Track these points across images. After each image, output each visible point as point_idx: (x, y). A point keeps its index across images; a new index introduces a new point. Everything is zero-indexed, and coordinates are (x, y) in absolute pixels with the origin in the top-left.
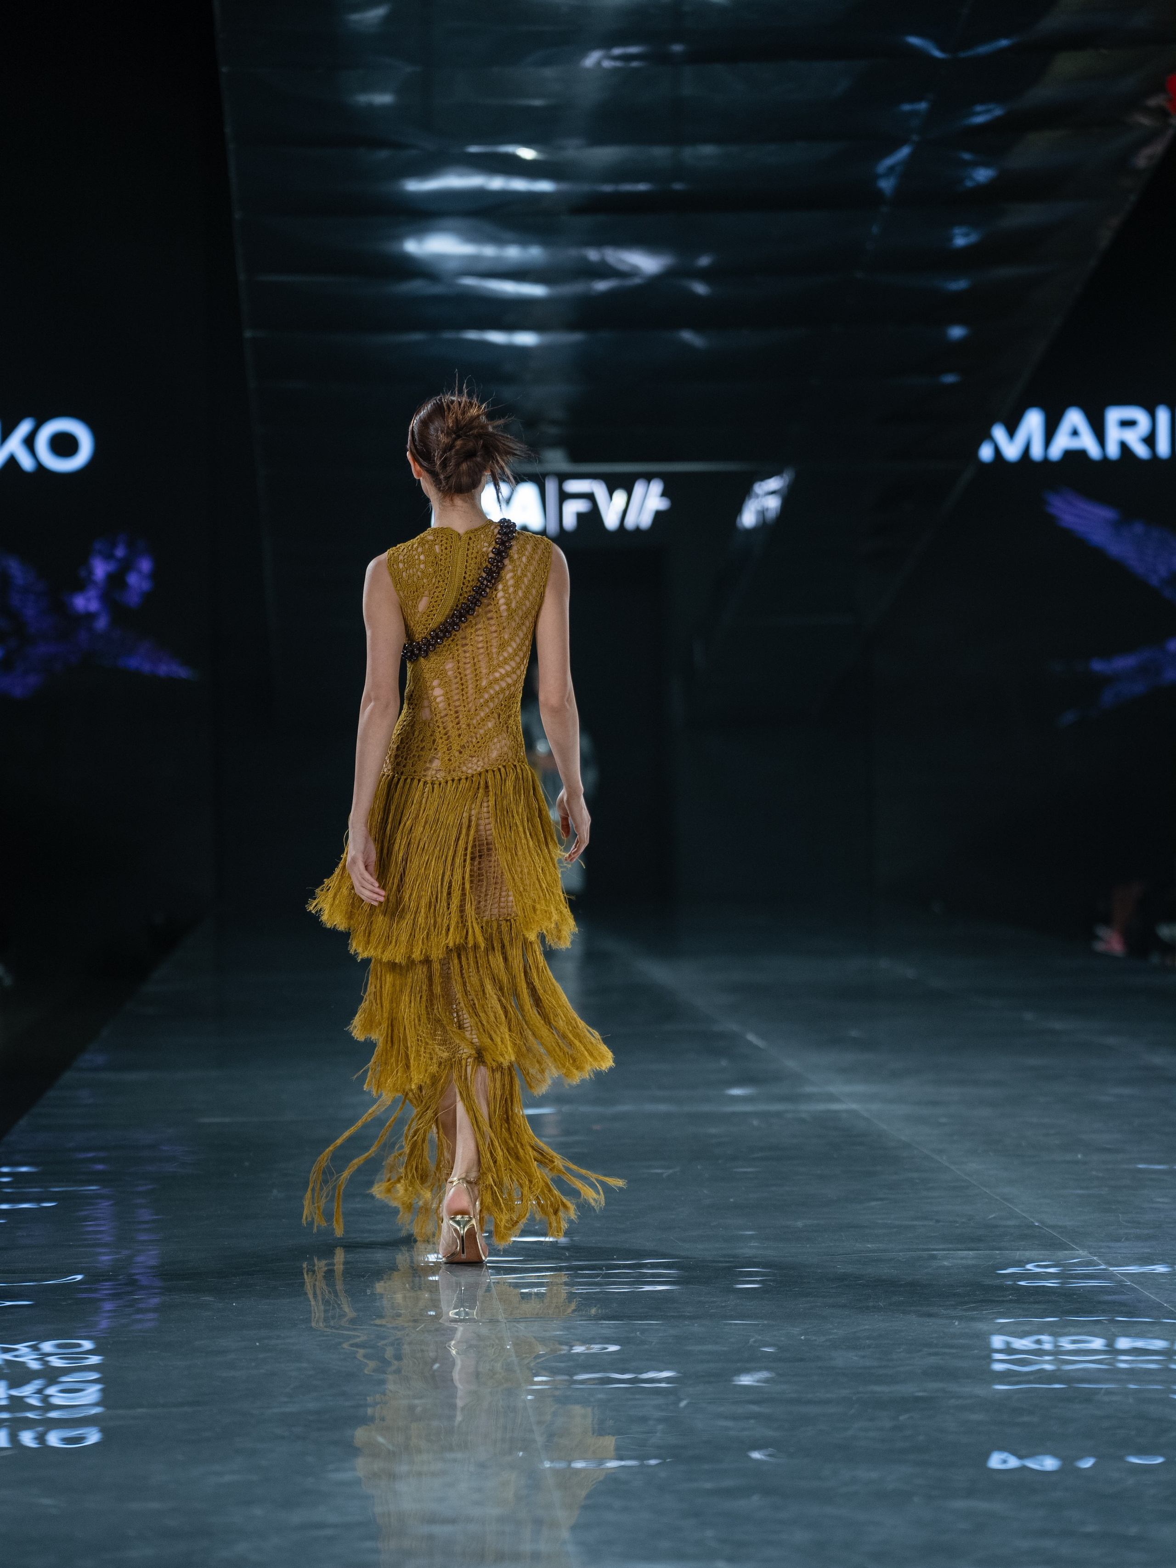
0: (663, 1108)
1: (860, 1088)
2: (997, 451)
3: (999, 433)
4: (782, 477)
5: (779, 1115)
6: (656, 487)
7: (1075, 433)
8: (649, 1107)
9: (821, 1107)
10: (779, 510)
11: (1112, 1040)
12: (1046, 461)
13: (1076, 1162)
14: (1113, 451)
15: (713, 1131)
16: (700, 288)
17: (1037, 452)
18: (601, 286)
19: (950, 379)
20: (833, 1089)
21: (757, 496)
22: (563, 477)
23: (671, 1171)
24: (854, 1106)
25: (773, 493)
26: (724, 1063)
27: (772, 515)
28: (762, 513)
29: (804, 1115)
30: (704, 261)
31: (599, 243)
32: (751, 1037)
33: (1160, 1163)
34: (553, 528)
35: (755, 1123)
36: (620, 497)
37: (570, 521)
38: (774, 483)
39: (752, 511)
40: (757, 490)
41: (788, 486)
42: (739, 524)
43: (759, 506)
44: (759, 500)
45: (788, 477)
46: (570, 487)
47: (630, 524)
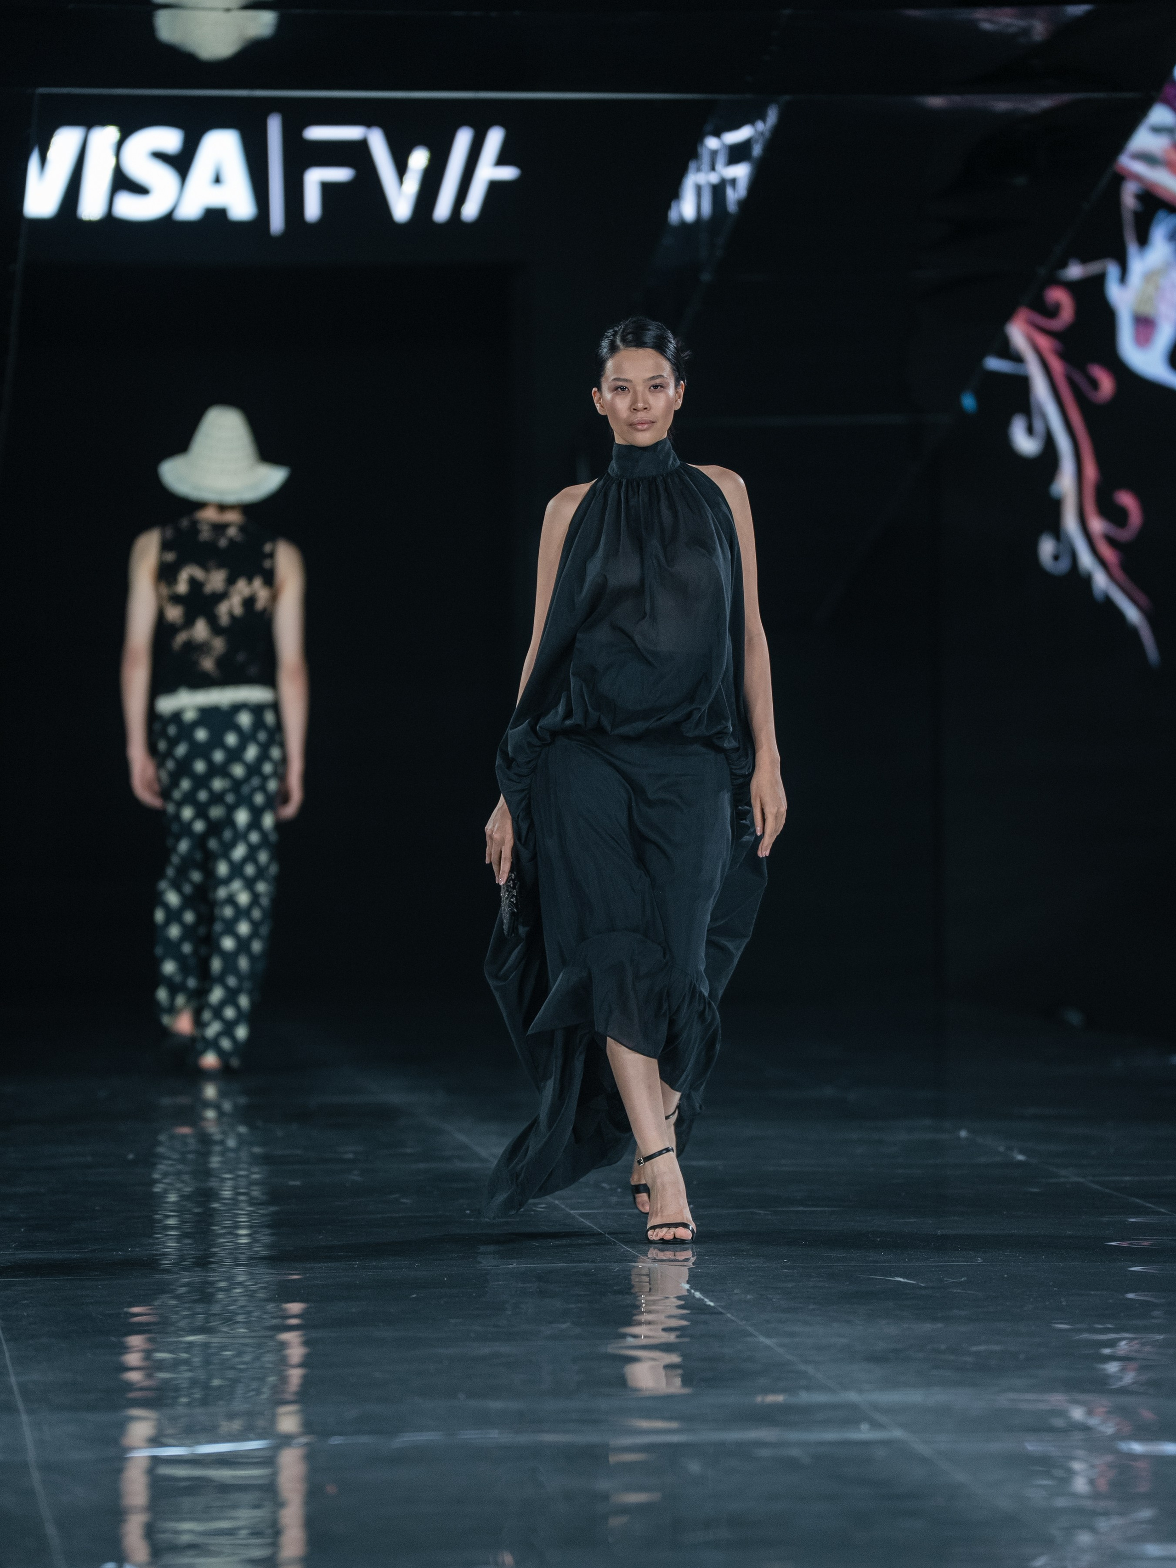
1: (915, 1397)
4: (763, 118)
5: (743, 1450)
6: (495, 138)
8: (471, 1435)
9: (831, 1435)
20: (853, 1396)
21: (707, 162)
22: (298, 117)
24: (898, 1434)
28: (717, 196)
29: (795, 1452)
34: (277, 222)
35: (694, 1467)
36: (419, 159)
37: (313, 209)
39: (699, 189)
40: (712, 143)
41: (767, 134)
42: (673, 216)
43: (714, 178)
44: (713, 168)
45: (772, 116)
46: (317, 133)
47: (442, 210)
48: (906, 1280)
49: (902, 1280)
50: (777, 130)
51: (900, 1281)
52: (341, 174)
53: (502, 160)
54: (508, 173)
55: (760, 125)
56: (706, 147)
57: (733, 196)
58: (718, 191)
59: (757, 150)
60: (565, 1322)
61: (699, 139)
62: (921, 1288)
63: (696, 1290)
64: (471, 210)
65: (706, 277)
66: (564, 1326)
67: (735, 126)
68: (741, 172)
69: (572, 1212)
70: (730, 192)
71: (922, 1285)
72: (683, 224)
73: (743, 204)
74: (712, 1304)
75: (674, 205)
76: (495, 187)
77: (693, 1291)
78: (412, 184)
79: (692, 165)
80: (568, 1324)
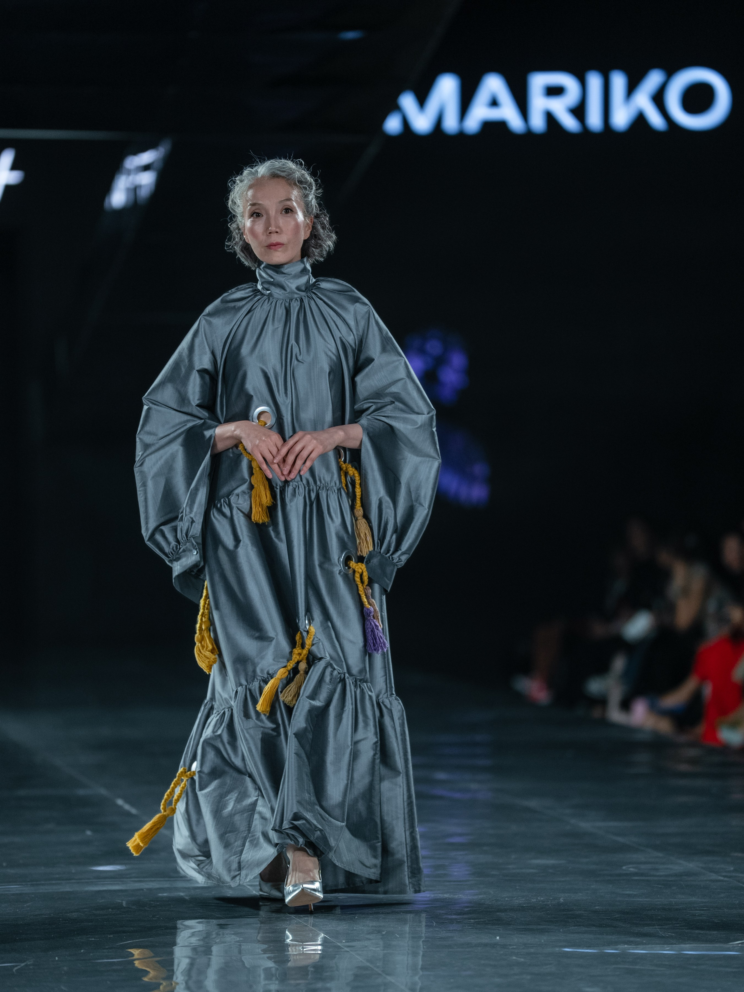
0: (14, 888)
2: (406, 123)
3: (408, 102)
6: (8, 158)
7: (494, 103)
10: (153, 187)
11: (533, 803)
12: (461, 136)
13: (494, 945)
14: (537, 122)
17: (451, 124)
19: (350, 35)
21: (129, 172)
23: (23, 964)
25: (146, 168)
26: (89, 833)
27: (144, 193)
28: (135, 190)
32: (120, 802)
33: (589, 947)
38: (147, 157)
40: (130, 162)
41: (161, 158)
42: (108, 204)
43: (132, 182)
44: (132, 176)
50: (167, 156)
53: (12, 169)
54: (16, 177)
55: (156, 154)
56: (126, 163)
59: (157, 166)
63: (127, 804)
68: (148, 178)
70: (141, 192)
74: (135, 812)
76: (8, 187)
77: (124, 805)
79: (119, 174)
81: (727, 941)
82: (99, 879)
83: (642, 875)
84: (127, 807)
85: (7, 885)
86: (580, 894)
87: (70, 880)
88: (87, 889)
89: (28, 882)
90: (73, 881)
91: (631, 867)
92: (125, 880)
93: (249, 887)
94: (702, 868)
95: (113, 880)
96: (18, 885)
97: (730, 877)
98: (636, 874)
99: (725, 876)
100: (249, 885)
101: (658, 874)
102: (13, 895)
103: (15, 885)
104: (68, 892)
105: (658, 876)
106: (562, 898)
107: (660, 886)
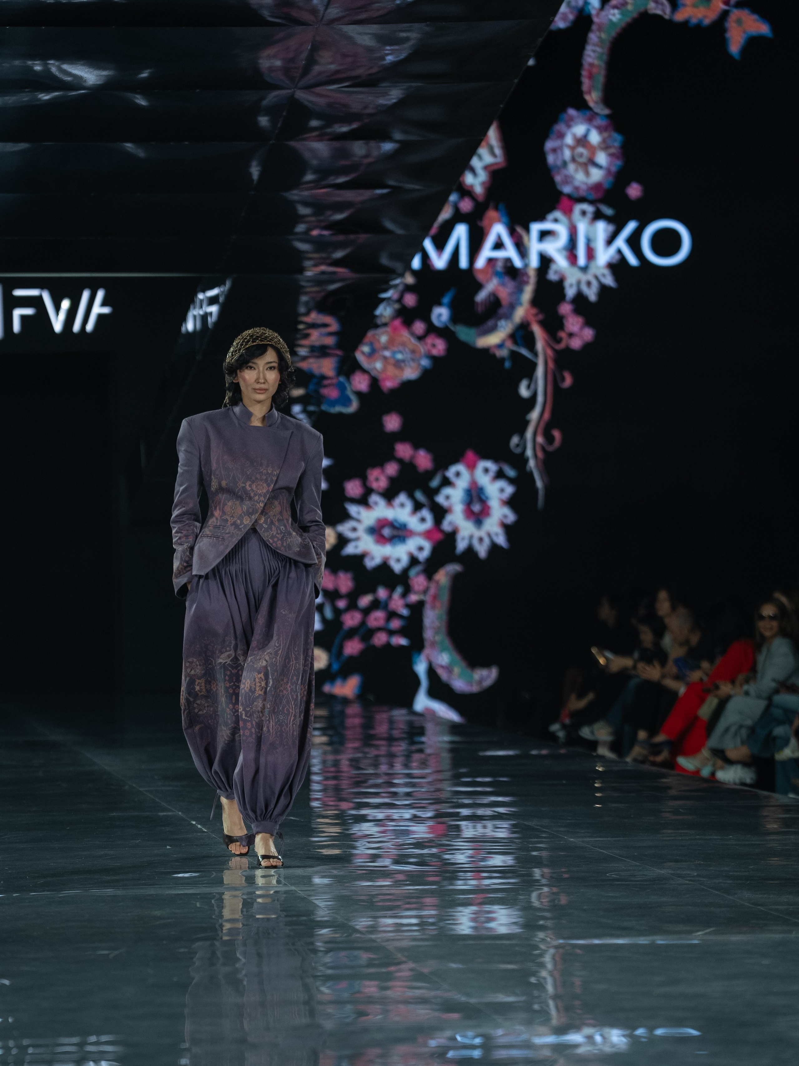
2: (427, 262)
3: (428, 244)
4: (224, 284)
6: (100, 295)
7: (499, 245)
10: (218, 317)
12: (472, 272)
14: (534, 262)
15: (158, 913)
16: (142, 101)
17: (464, 263)
18: (45, 97)
21: (199, 304)
22: (10, 285)
23: (116, 952)
25: (212, 300)
26: (168, 847)
30: (144, 75)
31: (44, 57)
32: (194, 823)
34: (1, 333)
35: (198, 904)
36: (66, 304)
37: (16, 327)
39: (195, 317)
40: (201, 296)
41: (226, 293)
42: (183, 329)
43: (201, 312)
44: (201, 307)
45: (228, 284)
46: (19, 293)
47: (76, 327)
48: (295, 819)
49: (293, 818)
50: (231, 290)
51: (292, 819)
52: (29, 311)
53: (104, 304)
54: (106, 310)
55: (222, 289)
56: (198, 298)
57: (211, 321)
58: (204, 318)
59: (221, 299)
60: (138, 840)
61: (195, 294)
62: (301, 821)
63: (199, 824)
64: (90, 327)
65: (199, 357)
66: (138, 841)
67: (212, 288)
68: (214, 309)
69: (141, 789)
70: (209, 319)
71: (302, 820)
72: (188, 332)
73: (216, 324)
74: (206, 831)
75: (184, 325)
76: (101, 317)
77: (197, 825)
78: (62, 315)
79: (192, 307)
80: (140, 840)
81: (691, 932)
82: (178, 884)
83: (622, 880)
84: (199, 826)
85: (104, 889)
86: (572, 897)
87: (154, 885)
88: (167, 893)
89: (120, 886)
90: (157, 886)
91: (613, 874)
92: (198, 885)
93: (299, 892)
94: (672, 874)
95: (188, 885)
96: (112, 889)
97: (694, 881)
98: (617, 880)
99: (689, 880)
100: (299, 890)
101: (636, 879)
102: (108, 896)
103: (111, 889)
104: (152, 895)
105: (635, 881)
106: (557, 900)
107: (636, 889)
